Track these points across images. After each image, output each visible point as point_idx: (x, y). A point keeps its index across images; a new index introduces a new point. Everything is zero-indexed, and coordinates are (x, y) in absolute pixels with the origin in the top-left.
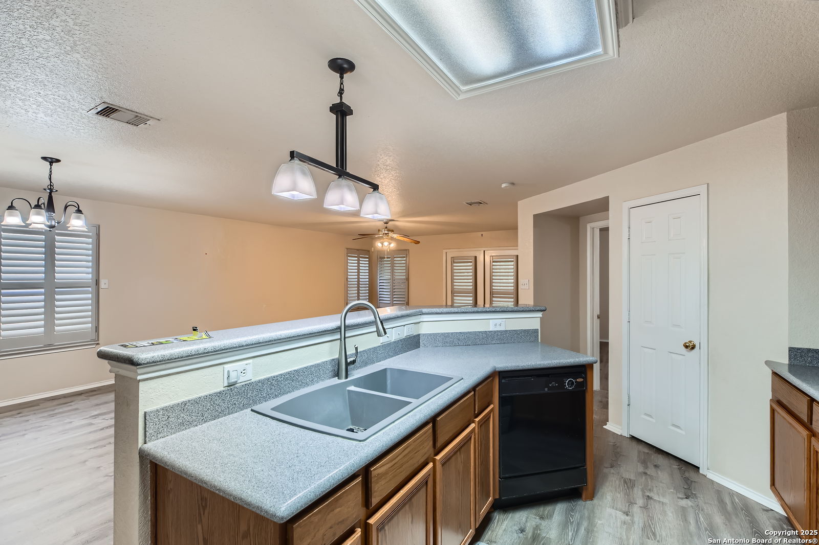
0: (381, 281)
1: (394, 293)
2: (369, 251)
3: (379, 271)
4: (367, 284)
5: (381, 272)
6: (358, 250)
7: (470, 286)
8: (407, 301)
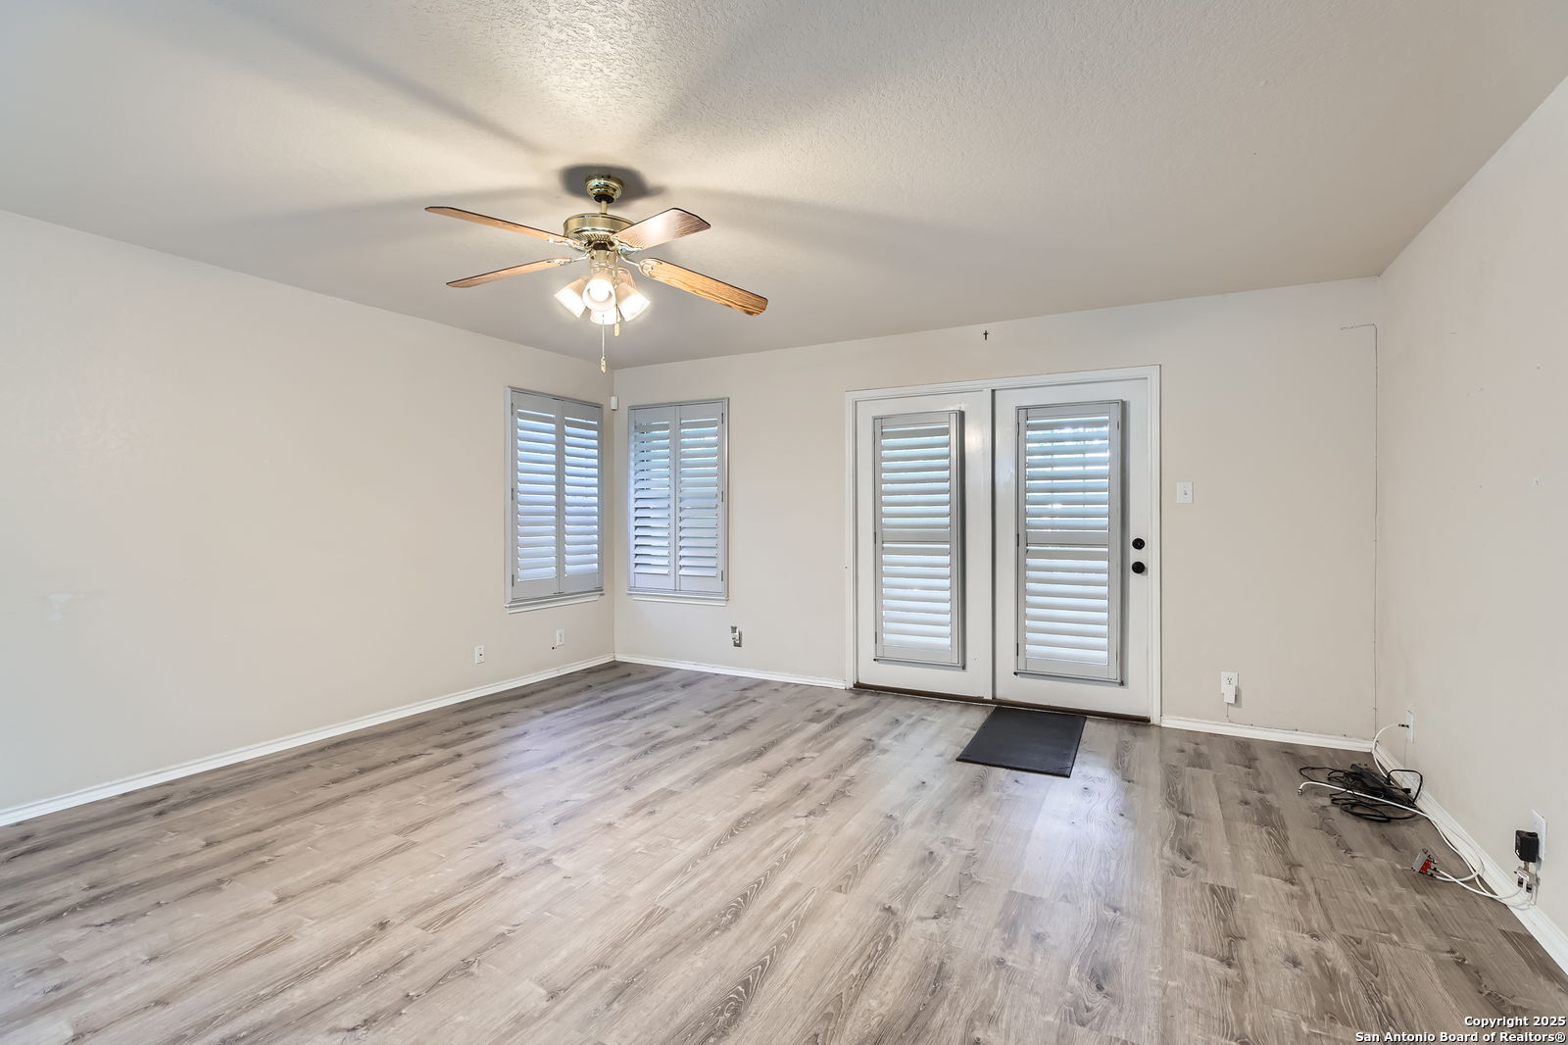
0: (640, 504)
1: (682, 543)
2: (599, 406)
3: (632, 473)
4: (593, 514)
5: (642, 475)
6: (556, 398)
7: (942, 517)
8: (721, 568)
